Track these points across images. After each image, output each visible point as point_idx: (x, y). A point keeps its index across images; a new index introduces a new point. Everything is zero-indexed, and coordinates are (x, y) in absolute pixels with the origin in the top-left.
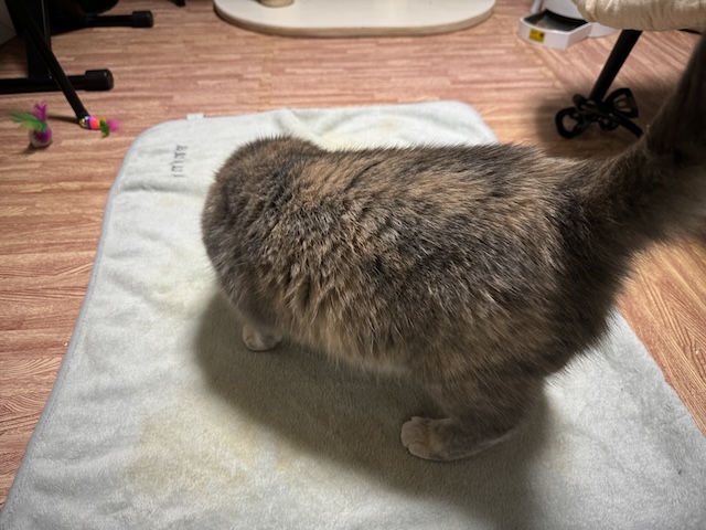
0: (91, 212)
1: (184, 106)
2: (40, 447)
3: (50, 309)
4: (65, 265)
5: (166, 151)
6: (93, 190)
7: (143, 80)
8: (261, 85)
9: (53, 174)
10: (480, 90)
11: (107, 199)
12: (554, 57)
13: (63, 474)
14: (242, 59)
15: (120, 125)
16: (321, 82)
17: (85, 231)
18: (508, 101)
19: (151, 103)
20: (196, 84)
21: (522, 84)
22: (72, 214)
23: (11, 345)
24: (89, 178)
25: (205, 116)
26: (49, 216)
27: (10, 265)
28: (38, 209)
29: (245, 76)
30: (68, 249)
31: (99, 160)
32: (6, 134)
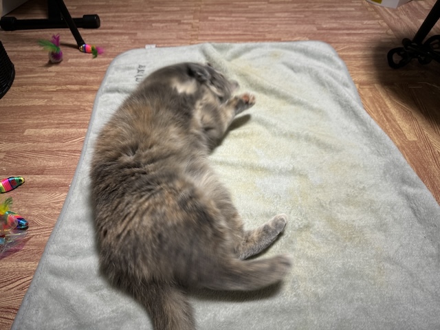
0: (85, 104)
1: (144, 39)
2: (53, 248)
3: (61, 163)
4: (70, 137)
5: (133, 68)
6: (87, 91)
7: (118, 22)
8: (192, 27)
9: (63, 80)
10: (336, 35)
11: (95, 97)
12: (388, 13)
13: (66, 265)
14: (181, 10)
15: (104, 50)
16: (231, 26)
17: (82, 116)
18: (355, 42)
19: (123, 37)
20: (151, 25)
21: (365, 31)
22: (74, 105)
23: (37, 184)
24: (85, 83)
25: (156, 47)
26: (60, 106)
27: (37, 135)
28: (54, 101)
29: (182, 21)
30: (71, 127)
31: (90, 72)
32: (35, 54)
